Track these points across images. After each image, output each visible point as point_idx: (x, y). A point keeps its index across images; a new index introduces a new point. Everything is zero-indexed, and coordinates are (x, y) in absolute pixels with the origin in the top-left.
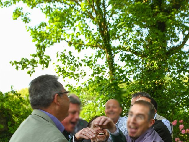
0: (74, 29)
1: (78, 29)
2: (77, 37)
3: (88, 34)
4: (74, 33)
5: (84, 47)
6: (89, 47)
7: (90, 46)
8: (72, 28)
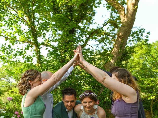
0: (12, 29)
1: (14, 29)
2: (14, 34)
3: (20, 32)
4: (12, 32)
5: (18, 42)
6: (21, 43)
7: (22, 41)
8: (11, 28)
